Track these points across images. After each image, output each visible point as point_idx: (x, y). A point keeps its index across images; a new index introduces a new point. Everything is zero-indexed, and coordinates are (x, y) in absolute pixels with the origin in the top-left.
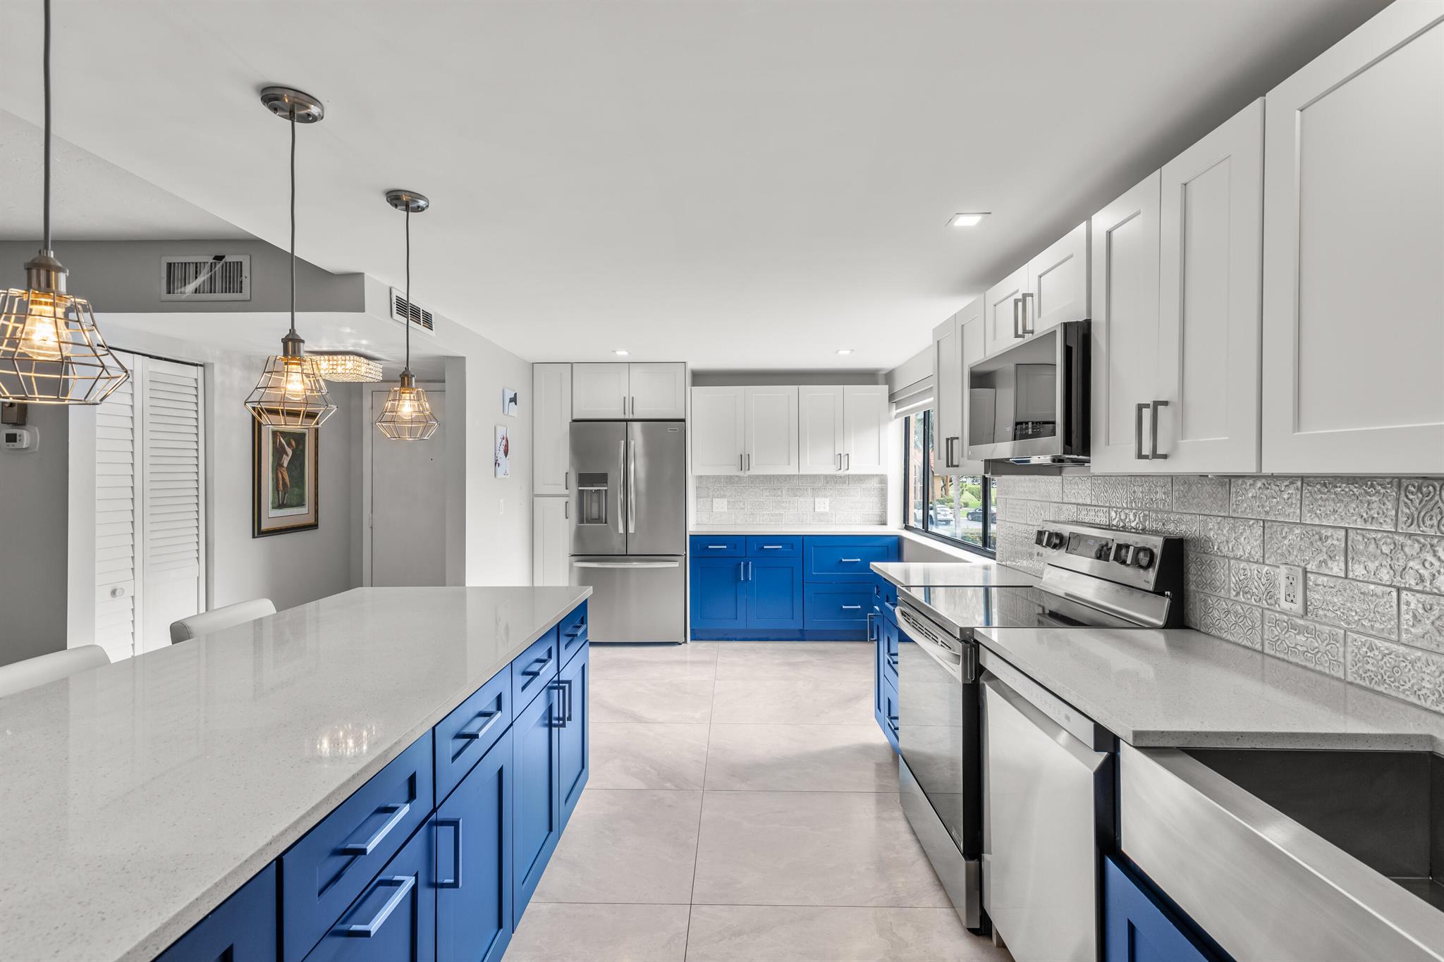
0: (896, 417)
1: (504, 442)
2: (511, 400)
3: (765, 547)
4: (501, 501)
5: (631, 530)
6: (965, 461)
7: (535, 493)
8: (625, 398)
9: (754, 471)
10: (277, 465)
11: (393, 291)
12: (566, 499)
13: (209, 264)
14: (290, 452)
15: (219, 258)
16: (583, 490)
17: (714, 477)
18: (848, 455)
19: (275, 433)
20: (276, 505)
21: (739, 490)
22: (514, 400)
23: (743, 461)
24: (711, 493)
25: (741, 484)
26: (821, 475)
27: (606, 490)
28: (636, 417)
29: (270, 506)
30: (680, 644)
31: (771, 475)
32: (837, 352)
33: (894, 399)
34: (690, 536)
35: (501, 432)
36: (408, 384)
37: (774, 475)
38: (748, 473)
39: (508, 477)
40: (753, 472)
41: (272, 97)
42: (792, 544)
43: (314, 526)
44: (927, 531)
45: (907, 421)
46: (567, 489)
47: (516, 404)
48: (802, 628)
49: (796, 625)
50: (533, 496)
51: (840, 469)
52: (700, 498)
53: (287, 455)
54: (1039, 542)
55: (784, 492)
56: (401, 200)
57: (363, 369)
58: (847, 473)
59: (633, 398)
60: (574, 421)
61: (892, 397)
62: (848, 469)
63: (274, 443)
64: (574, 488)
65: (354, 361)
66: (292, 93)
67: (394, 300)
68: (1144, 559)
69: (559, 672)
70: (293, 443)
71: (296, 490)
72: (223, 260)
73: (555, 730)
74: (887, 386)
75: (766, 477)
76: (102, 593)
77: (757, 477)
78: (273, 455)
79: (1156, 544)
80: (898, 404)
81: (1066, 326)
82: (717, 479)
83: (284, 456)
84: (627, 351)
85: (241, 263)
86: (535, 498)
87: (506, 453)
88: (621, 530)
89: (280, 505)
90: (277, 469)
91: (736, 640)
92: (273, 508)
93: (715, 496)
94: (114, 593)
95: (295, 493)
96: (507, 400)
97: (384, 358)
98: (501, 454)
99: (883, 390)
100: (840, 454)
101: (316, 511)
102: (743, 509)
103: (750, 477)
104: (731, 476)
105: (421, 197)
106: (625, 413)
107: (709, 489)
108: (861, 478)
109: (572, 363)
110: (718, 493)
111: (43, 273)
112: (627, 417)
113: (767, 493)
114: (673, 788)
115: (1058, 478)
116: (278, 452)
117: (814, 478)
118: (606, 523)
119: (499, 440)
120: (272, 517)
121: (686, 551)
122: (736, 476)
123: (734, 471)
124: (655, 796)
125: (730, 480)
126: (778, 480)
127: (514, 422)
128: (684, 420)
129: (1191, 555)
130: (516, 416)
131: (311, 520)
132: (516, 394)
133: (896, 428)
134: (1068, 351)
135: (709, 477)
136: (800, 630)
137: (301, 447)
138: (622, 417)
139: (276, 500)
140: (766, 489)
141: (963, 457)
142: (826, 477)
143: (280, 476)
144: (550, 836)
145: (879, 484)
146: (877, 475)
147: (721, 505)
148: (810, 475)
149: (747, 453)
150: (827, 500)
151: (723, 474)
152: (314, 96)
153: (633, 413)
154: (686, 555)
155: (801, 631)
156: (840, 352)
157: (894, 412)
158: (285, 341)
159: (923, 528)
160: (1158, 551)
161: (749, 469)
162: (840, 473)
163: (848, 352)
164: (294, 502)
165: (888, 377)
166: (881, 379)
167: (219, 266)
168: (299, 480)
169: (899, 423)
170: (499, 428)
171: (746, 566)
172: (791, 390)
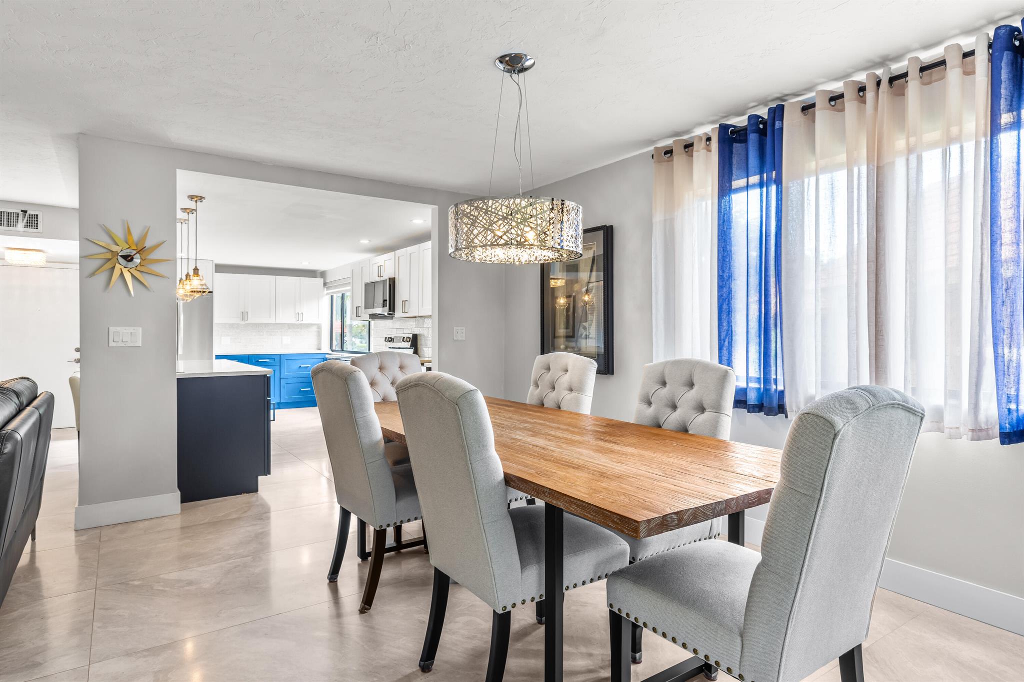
0: (327, 295)
3: (259, 360)
6: (363, 315)
9: (250, 321)
13: (21, 214)
15: (24, 211)
17: (227, 324)
18: (302, 313)
21: (239, 331)
23: (244, 315)
25: (243, 328)
26: (288, 323)
33: (326, 286)
37: (260, 323)
38: (246, 322)
40: (248, 322)
42: (274, 359)
45: (332, 297)
48: (279, 401)
51: (298, 320)
52: (220, 335)
54: (385, 341)
55: (265, 333)
58: (301, 323)
61: (325, 284)
62: (302, 321)
68: (408, 340)
72: (28, 213)
74: (323, 279)
75: (255, 324)
77: (252, 324)
79: (411, 336)
80: (328, 288)
81: (389, 279)
82: (224, 325)
85: (37, 216)
93: (223, 335)
99: (320, 281)
100: (299, 313)
102: (241, 342)
103: (245, 324)
104: (237, 324)
107: (219, 331)
108: (308, 326)
110: (225, 333)
115: (392, 321)
117: (282, 325)
122: (239, 324)
123: (239, 321)
125: (232, 326)
126: (263, 326)
128: (212, 292)
129: (419, 338)
133: (327, 300)
134: (390, 285)
135: (219, 324)
136: (278, 403)
140: (254, 331)
141: (362, 313)
145: (317, 328)
146: (317, 324)
148: (280, 324)
149: (246, 311)
150: (289, 338)
157: (326, 292)
160: (411, 337)
161: (247, 320)
162: (297, 322)
165: (323, 274)
166: (318, 275)
167: (26, 215)
169: (328, 298)
172: (271, 278)
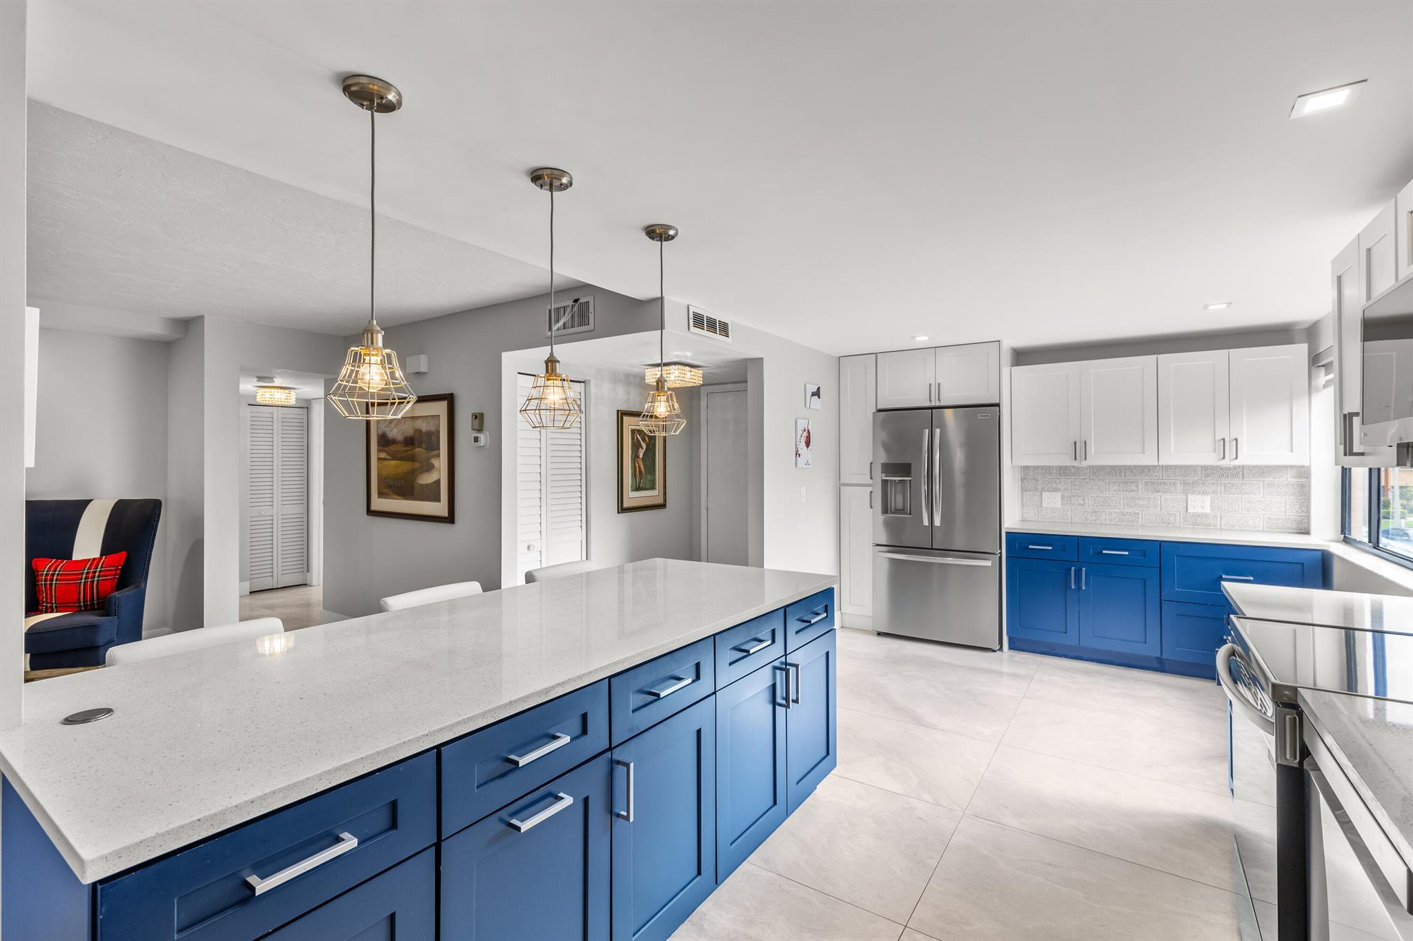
0: (1325, 386)
1: (805, 434)
2: (813, 394)
3: (1104, 552)
4: (803, 489)
5: (937, 522)
7: (842, 481)
8: (930, 385)
9: (1093, 460)
10: (635, 456)
11: (691, 308)
12: (870, 489)
13: (570, 306)
14: (644, 445)
15: (576, 301)
16: (888, 480)
17: (1043, 468)
18: (1236, 440)
19: (633, 431)
20: (634, 488)
21: (1077, 483)
22: (817, 394)
23: (1079, 449)
24: (1040, 486)
25: (1079, 476)
26: (1197, 466)
27: (910, 480)
28: (943, 403)
29: (630, 489)
30: (994, 651)
31: (1122, 466)
32: (1206, 307)
33: (1319, 363)
34: (1007, 533)
35: (802, 424)
36: (661, 388)
37: (1125, 466)
38: (1087, 463)
39: (809, 466)
41: (537, 176)
42: (1145, 551)
43: (663, 506)
44: (1376, 546)
46: (871, 478)
47: (819, 398)
48: (1159, 656)
49: (1151, 650)
50: (840, 486)
51: (1224, 458)
52: (1026, 491)
53: (642, 448)
55: (1140, 486)
56: (658, 233)
57: (688, 375)
58: (1236, 463)
59: (939, 384)
60: (880, 411)
61: (1313, 359)
62: (1236, 458)
63: (633, 439)
64: (879, 476)
65: (678, 369)
66: (549, 171)
67: (691, 316)
69: (786, 655)
70: (647, 439)
71: (649, 477)
72: (579, 302)
73: (780, 711)
74: (1306, 345)
75: (1113, 468)
76: (522, 548)
77: (1102, 468)
78: (632, 449)
82: (1047, 470)
83: (640, 449)
84: (926, 336)
85: (587, 303)
86: (842, 488)
87: (808, 444)
88: (926, 523)
89: (637, 488)
90: (635, 460)
91: (1066, 657)
92: (632, 490)
93: (1045, 489)
94: (529, 547)
95: (649, 478)
96: (809, 394)
97: (703, 365)
98: (803, 445)
99: (1300, 351)
100: (1224, 439)
101: (665, 494)
102: (1083, 505)
103: (1092, 468)
104: (1066, 467)
105: (670, 227)
106: (930, 401)
107: (1037, 481)
108: (1263, 471)
109: (876, 354)
110: (1049, 486)
111: (369, 335)
112: (933, 404)
113: (1116, 488)
114: (931, 800)
116: (636, 446)
118: (910, 514)
119: (800, 433)
120: (632, 498)
121: (1001, 548)
122: (1073, 467)
123: (1067, 461)
124: (907, 803)
125: (1064, 471)
126: (1132, 472)
127: (818, 416)
128: (998, 405)
130: (819, 408)
131: (661, 501)
132: (819, 388)
135: (1037, 468)
136: (1157, 658)
137: (652, 442)
138: (927, 404)
139: (635, 484)
140: (1115, 483)
142: (1205, 468)
143: (637, 465)
144: (773, 809)
145: (1294, 478)
146: (1292, 467)
147: (1052, 500)
148: (1181, 466)
149: (1083, 440)
150: (1208, 499)
151: (1055, 465)
152: (563, 169)
153: (939, 400)
154: (1001, 553)
155: (1160, 660)
156: (1211, 308)
157: (1319, 381)
158: (547, 362)
159: (1370, 542)
161: (1086, 459)
162: (1225, 463)
163: (1224, 306)
164: (648, 487)
165: (1306, 334)
166: (1295, 336)
167: (576, 306)
168: (651, 469)
169: (1330, 394)
170: (799, 421)
171: (1078, 573)
172: (1148, 361)
